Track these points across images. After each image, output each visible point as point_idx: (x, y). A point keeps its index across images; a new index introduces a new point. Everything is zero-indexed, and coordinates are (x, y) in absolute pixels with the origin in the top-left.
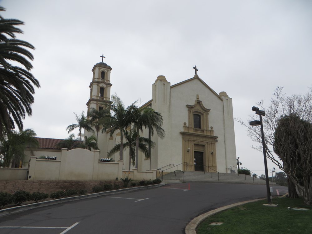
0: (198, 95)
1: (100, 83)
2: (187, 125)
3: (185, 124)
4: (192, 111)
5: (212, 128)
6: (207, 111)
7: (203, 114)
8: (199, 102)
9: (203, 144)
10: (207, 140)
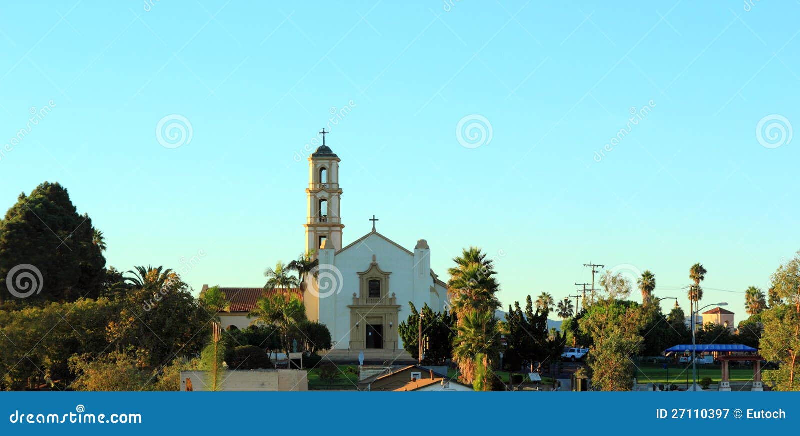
0: (374, 257)
1: (318, 192)
2: (358, 296)
3: (355, 295)
4: (365, 278)
5: (394, 294)
6: (387, 274)
7: (382, 279)
8: (374, 266)
9: (381, 316)
10: (386, 310)
